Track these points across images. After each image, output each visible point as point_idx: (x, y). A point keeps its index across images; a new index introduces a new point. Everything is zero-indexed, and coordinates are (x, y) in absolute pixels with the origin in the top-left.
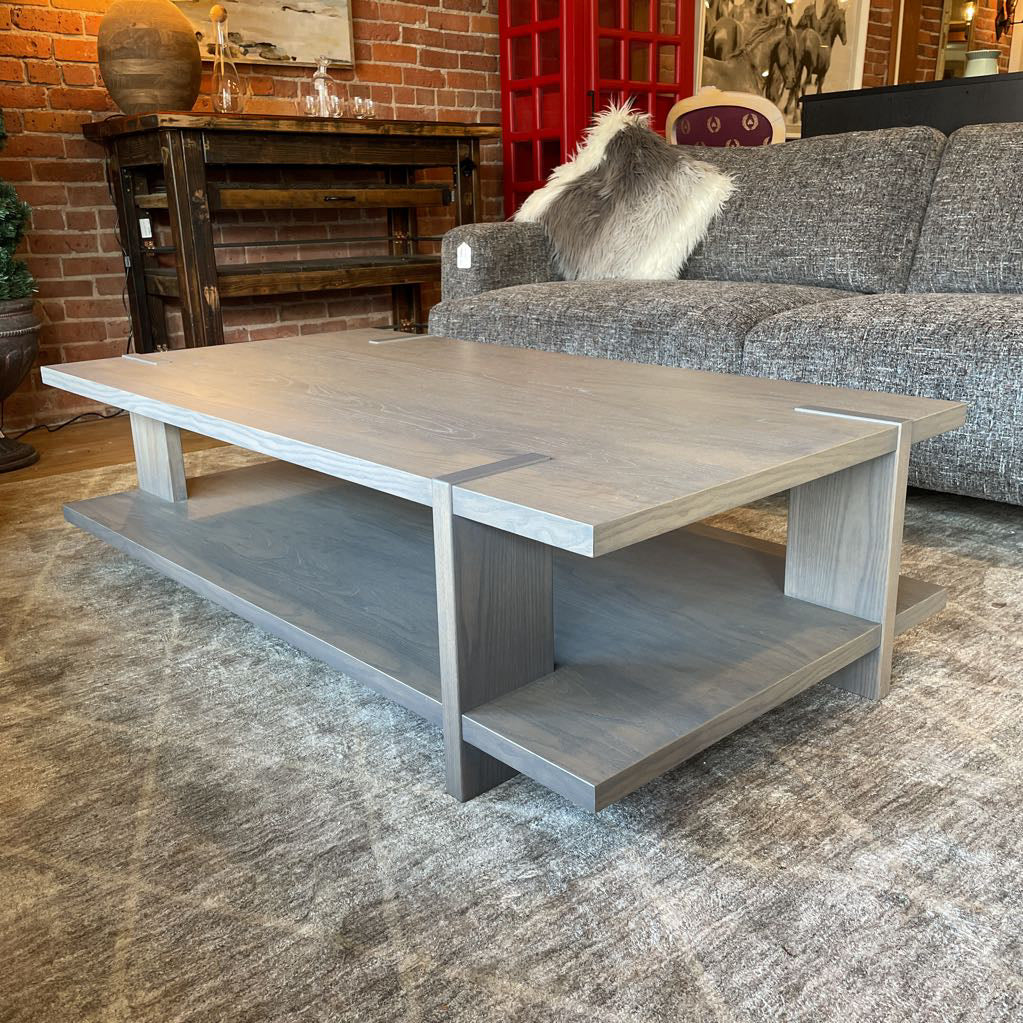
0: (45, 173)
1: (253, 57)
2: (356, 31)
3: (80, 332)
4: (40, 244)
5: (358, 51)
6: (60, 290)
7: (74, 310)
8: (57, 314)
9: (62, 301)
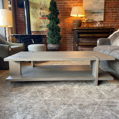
0: (68, 33)
1: (91, 21)
2: (104, 17)
3: (69, 48)
4: (67, 40)
5: (104, 19)
6: (68, 44)
7: (69, 46)
8: (67, 46)
9: (68, 45)
